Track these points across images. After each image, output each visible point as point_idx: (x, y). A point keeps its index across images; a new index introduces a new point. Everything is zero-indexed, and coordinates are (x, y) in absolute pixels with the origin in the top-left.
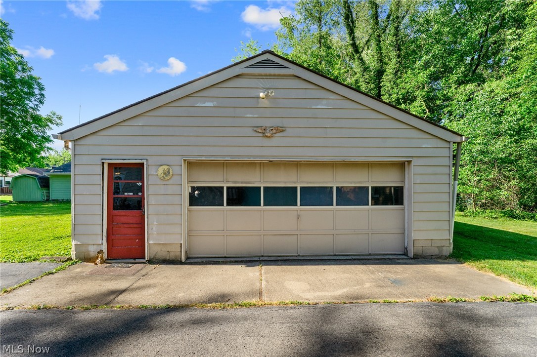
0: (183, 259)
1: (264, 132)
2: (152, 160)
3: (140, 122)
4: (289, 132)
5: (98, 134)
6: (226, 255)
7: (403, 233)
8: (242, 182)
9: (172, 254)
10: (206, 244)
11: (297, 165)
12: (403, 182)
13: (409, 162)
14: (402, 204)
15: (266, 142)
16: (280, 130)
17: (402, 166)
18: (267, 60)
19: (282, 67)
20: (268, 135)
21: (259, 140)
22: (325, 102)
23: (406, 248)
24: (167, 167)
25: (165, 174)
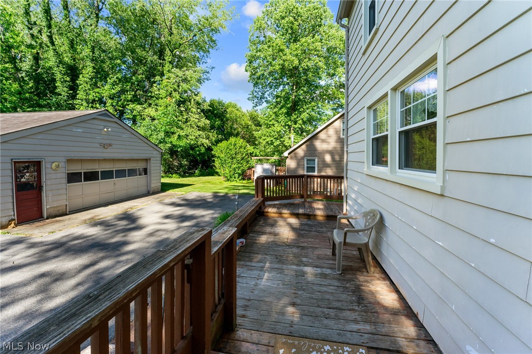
0: (68, 213)
1: (104, 146)
2: (48, 159)
3: (40, 137)
4: (114, 146)
5: (9, 142)
6: (84, 207)
7: (148, 186)
8: (91, 169)
9: (60, 211)
10: (78, 202)
11: (114, 160)
12: (147, 166)
13: (150, 159)
14: (147, 174)
15: (105, 150)
16: (110, 145)
17: (147, 160)
18: (106, 113)
19: (111, 117)
20: (106, 147)
21: (102, 150)
22: (126, 134)
23: (149, 191)
24: (58, 163)
25: (56, 167)
